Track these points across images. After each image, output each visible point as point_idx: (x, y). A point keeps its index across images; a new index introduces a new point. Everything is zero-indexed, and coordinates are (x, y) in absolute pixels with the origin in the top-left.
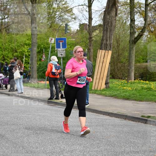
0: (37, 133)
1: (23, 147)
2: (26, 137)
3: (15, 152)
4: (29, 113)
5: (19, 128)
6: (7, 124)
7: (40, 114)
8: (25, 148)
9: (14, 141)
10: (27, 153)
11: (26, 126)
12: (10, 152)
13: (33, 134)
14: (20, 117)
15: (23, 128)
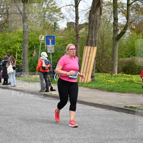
0: (29, 123)
1: (16, 136)
2: (19, 126)
3: (9, 141)
4: (22, 104)
5: (13, 118)
7: (31, 105)
8: (18, 136)
9: (7, 130)
10: (20, 141)
11: (19, 116)
12: (4, 141)
13: (26, 124)
14: (13, 108)
15: (16, 118)
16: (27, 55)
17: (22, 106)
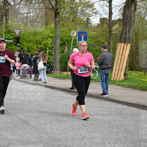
0: (59, 121)
1: (46, 133)
2: (49, 123)
3: (39, 138)
4: (52, 101)
5: (43, 115)
6: (32, 112)
7: (62, 102)
8: (48, 134)
9: (37, 127)
10: (50, 139)
12: (34, 138)
13: (56, 121)
14: (44, 105)
15: (46, 116)
16: (58, 51)
17: (52, 103)
